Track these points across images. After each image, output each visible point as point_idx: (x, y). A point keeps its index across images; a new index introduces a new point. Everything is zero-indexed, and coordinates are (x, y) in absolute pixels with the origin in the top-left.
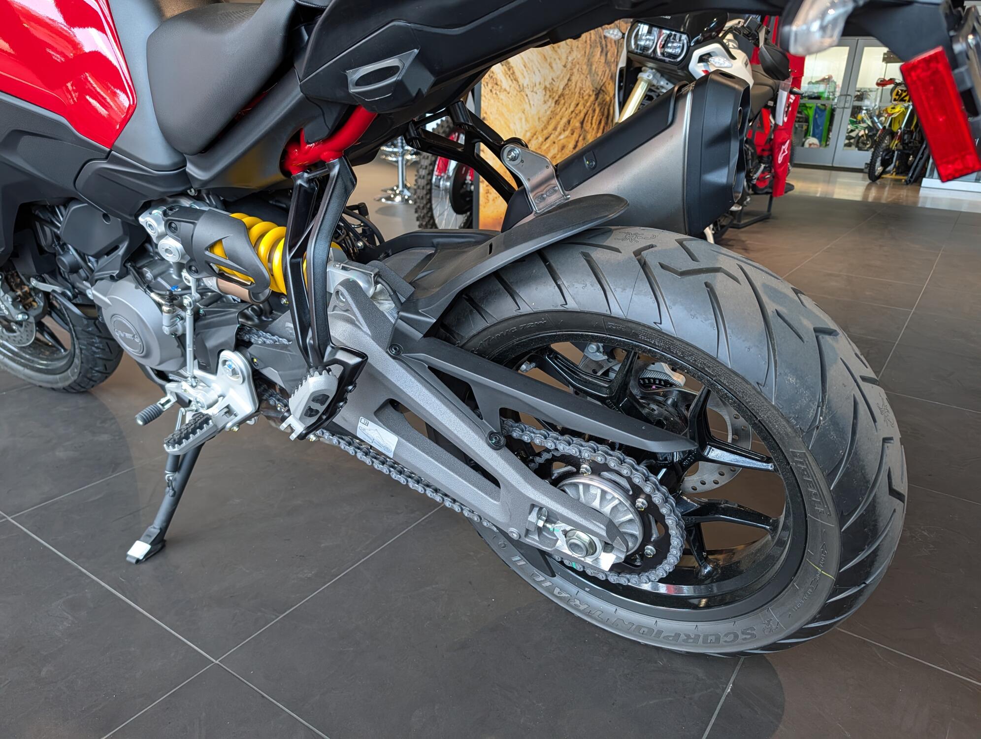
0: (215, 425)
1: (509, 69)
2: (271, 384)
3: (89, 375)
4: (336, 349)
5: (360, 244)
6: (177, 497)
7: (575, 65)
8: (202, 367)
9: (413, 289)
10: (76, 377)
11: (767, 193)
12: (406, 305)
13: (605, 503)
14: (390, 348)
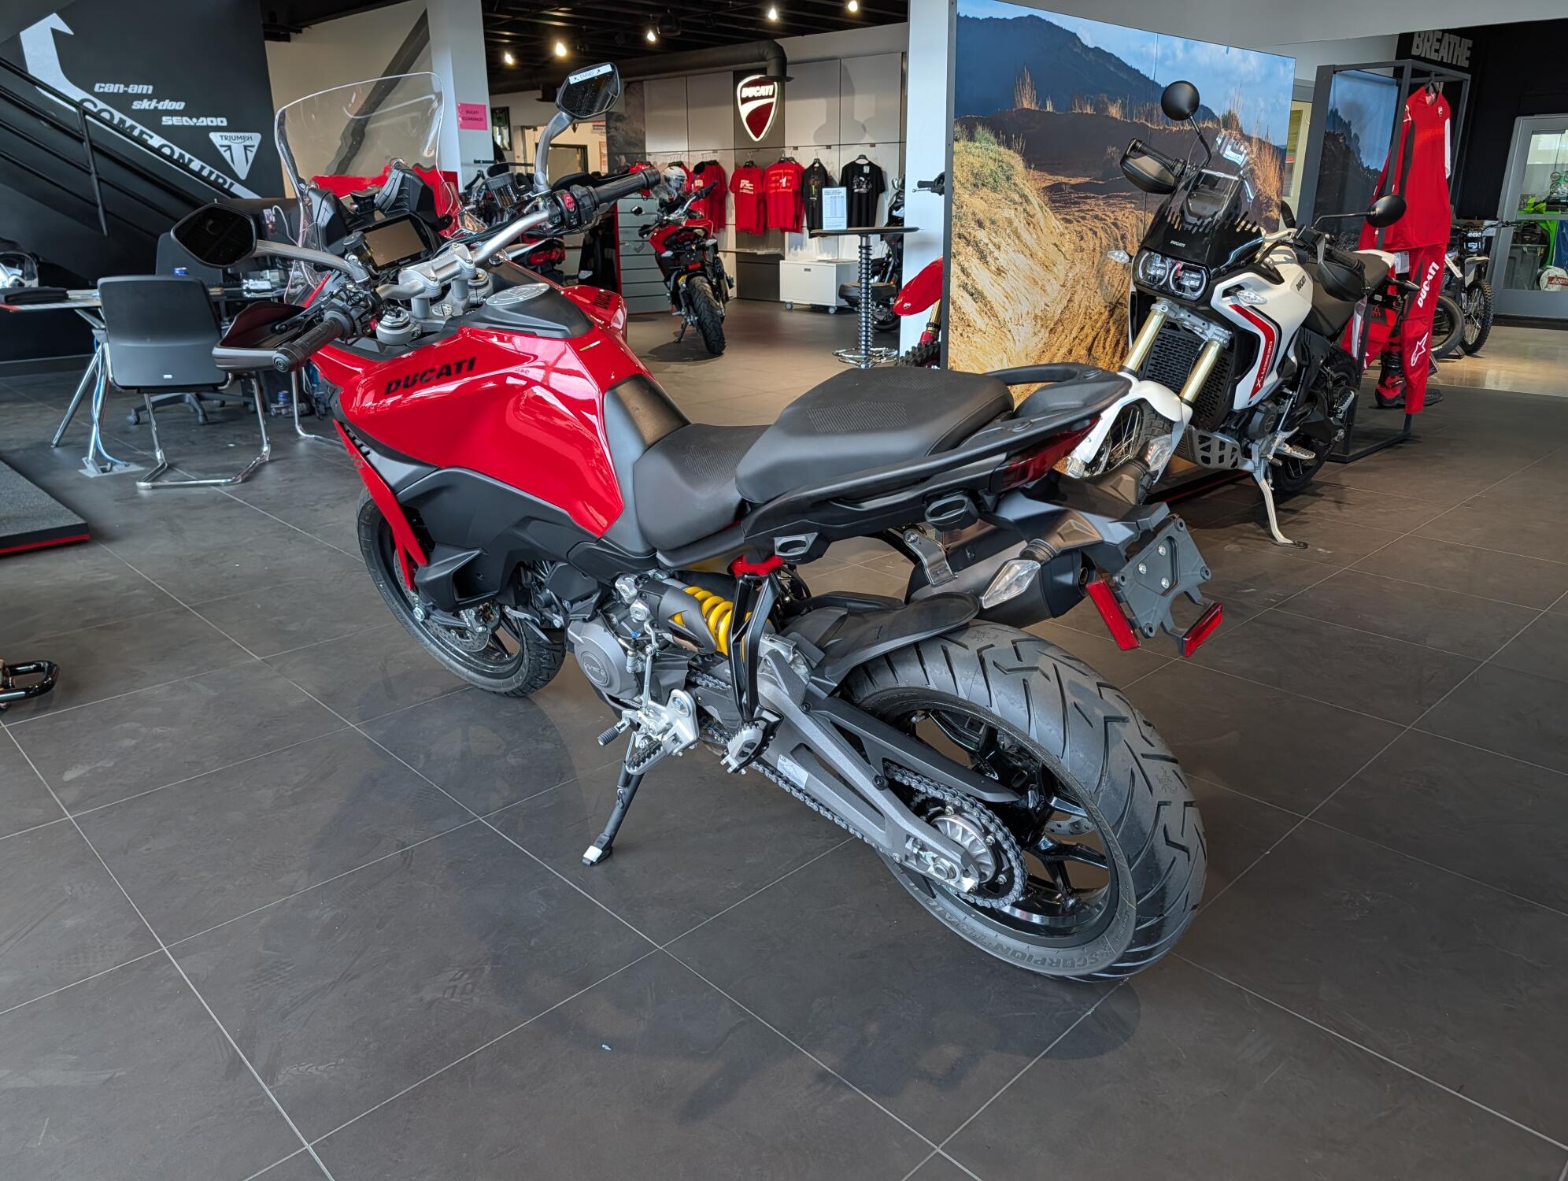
0: (665, 751)
1: (986, 306)
2: (710, 717)
3: (532, 683)
4: (762, 709)
5: (787, 599)
6: (625, 808)
7: (1078, 282)
8: (654, 699)
9: (823, 655)
10: (520, 684)
11: (1399, 406)
12: (816, 670)
13: (966, 838)
14: (803, 705)
